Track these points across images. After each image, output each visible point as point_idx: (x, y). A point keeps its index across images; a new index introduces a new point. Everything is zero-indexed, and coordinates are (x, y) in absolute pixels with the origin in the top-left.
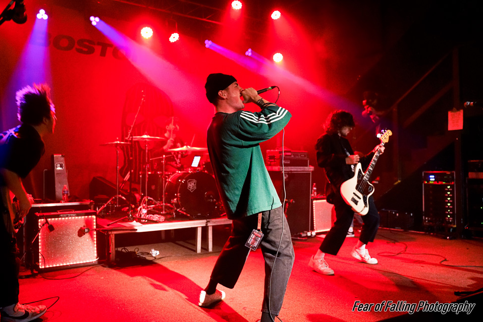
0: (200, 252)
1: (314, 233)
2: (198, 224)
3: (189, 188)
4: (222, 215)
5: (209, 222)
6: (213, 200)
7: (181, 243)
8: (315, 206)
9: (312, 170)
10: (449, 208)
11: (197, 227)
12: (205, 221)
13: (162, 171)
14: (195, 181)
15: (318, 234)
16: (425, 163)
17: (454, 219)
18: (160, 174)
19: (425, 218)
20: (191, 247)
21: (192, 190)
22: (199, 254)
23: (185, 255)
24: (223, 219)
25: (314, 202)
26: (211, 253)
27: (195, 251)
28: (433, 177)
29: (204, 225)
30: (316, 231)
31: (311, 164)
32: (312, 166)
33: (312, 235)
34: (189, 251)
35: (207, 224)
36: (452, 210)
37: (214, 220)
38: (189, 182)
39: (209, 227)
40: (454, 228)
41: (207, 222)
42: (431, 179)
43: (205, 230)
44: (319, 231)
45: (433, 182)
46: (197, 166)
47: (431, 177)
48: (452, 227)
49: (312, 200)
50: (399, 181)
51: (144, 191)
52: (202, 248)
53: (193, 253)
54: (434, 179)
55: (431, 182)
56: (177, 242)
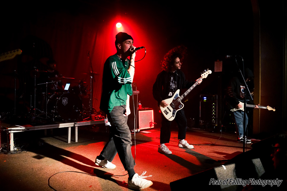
0: (70, 143)
1: (139, 130)
2: (69, 125)
3: (63, 103)
4: (84, 120)
5: (76, 124)
6: (78, 110)
7: (57, 137)
8: (140, 114)
9: (138, 93)
10: (213, 115)
11: (68, 127)
12: (73, 123)
13: (46, 92)
14: (67, 98)
15: (141, 130)
16: (202, 90)
17: (216, 122)
18: (44, 94)
19: (201, 121)
20: (64, 140)
21: (65, 104)
22: (69, 144)
23: (60, 145)
24: (85, 122)
25: (139, 112)
26: (77, 143)
27: (67, 142)
28: (206, 98)
29: (73, 126)
30: (140, 129)
31: (137, 90)
32: (139, 90)
33: (138, 131)
34: (63, 142)
35: (74, 125)
36: (215, 116)
37: (79, 123)
38: (63, 99)
39: (76, 127)
40: (216, 126)
41: (74, 124)
42: (205, 99)
43: (73, 129)
44: (141, 129)
45: (205, 101)
46: (68, 89)
47: (204, 98)
48: (215, 126)
49: (138, 110)
50: (187, 100)
51: (33, 105)
52: (71, 140)
53: (66, 143)
54: (206, 99)
55: (204, 101)
56: (55, 137)
